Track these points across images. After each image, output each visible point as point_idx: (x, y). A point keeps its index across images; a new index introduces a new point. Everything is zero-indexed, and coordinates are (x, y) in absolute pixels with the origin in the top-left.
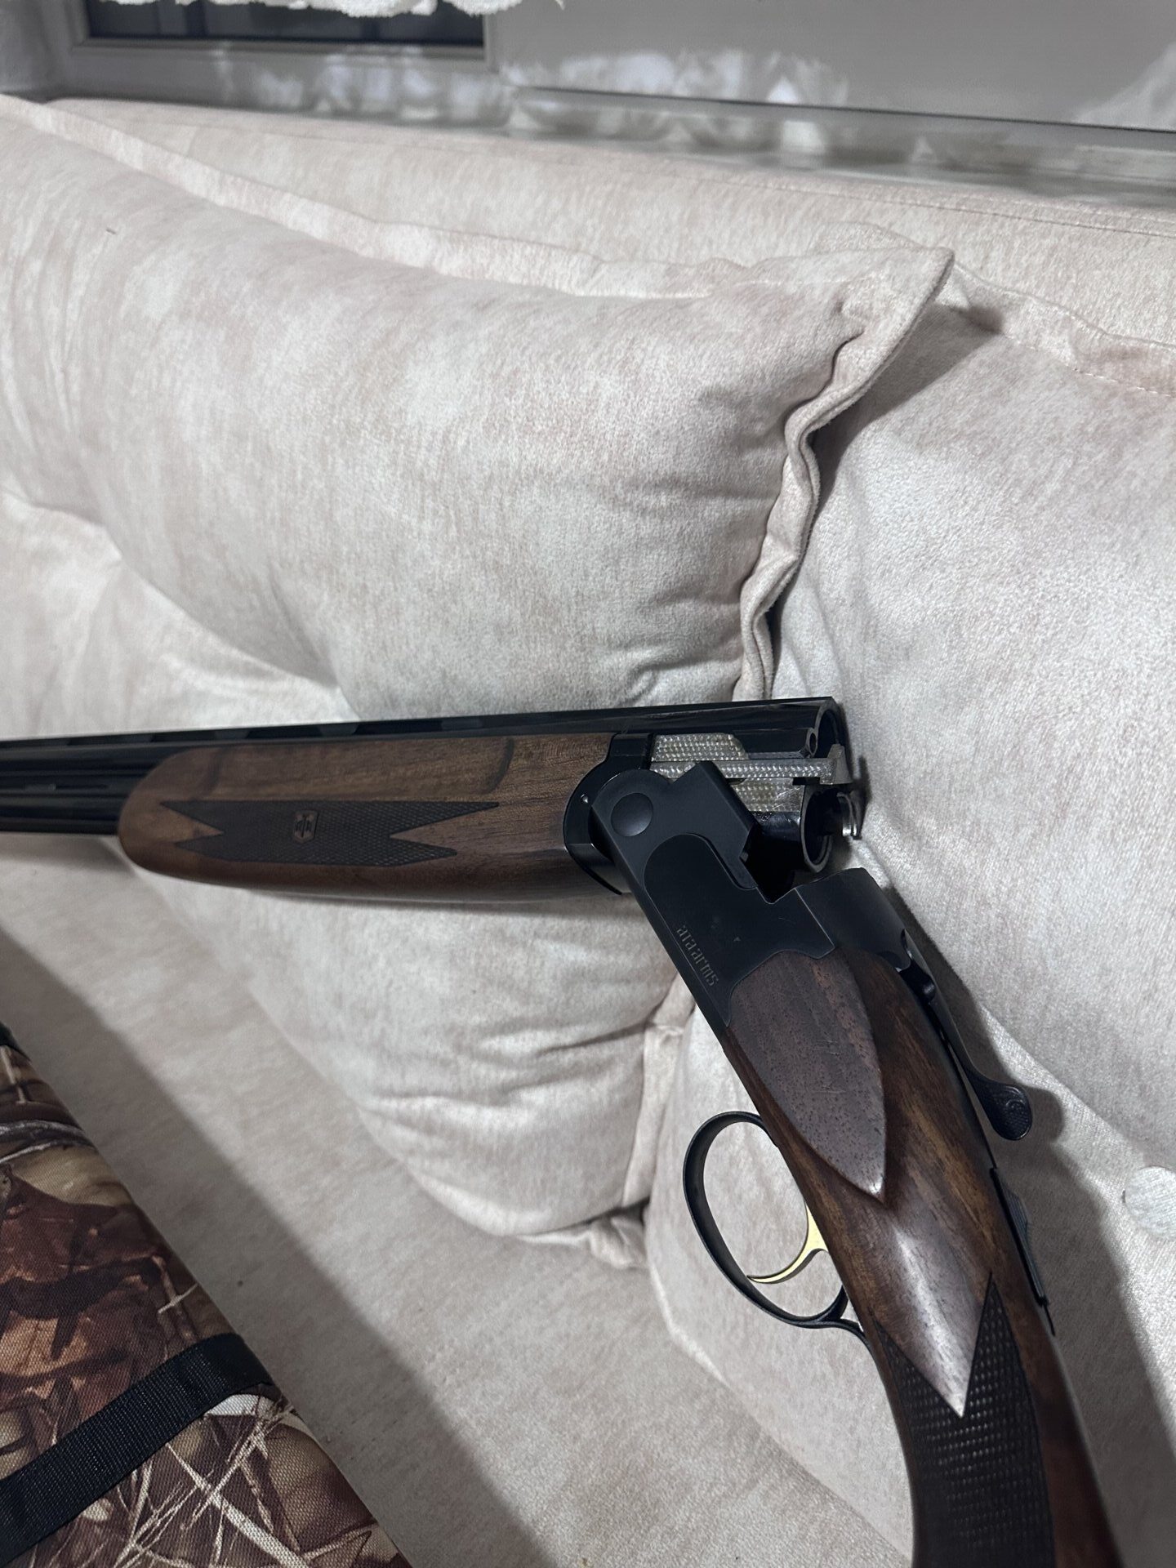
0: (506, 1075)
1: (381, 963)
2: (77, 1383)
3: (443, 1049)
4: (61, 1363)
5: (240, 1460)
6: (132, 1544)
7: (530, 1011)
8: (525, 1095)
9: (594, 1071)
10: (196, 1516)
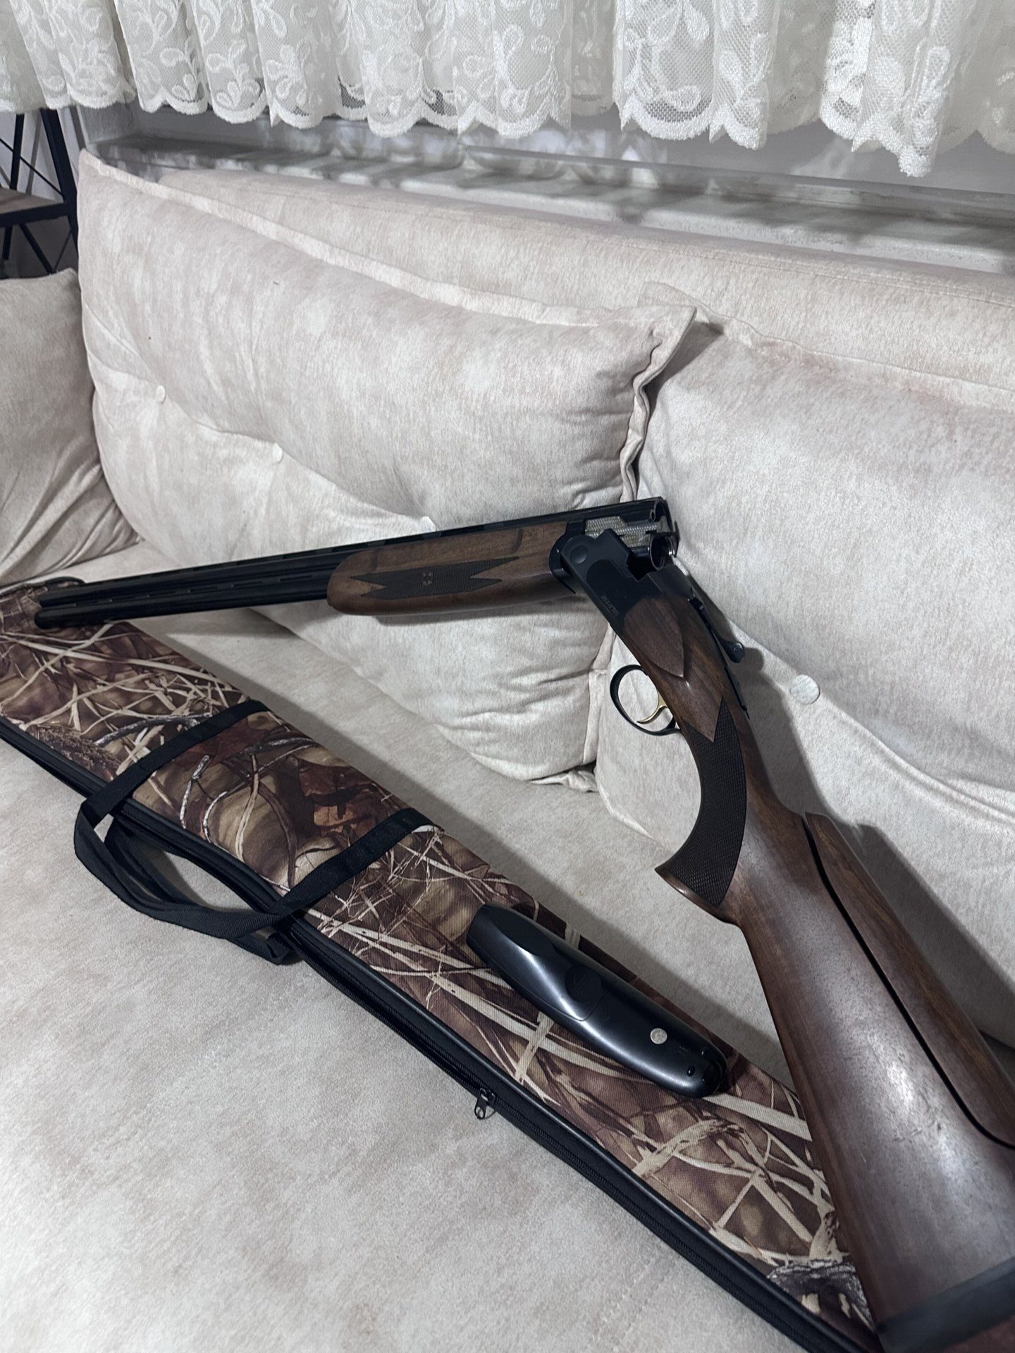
0: (524, 696)
1: (460, 648)
2: (353, 826)
3: (493, 687)
4: (344, 820)
5: (431, 844)
6: (392, 875)
7: (534, 663)
8: (533, 706)
9: (565, 692)
10: (416, 865)
